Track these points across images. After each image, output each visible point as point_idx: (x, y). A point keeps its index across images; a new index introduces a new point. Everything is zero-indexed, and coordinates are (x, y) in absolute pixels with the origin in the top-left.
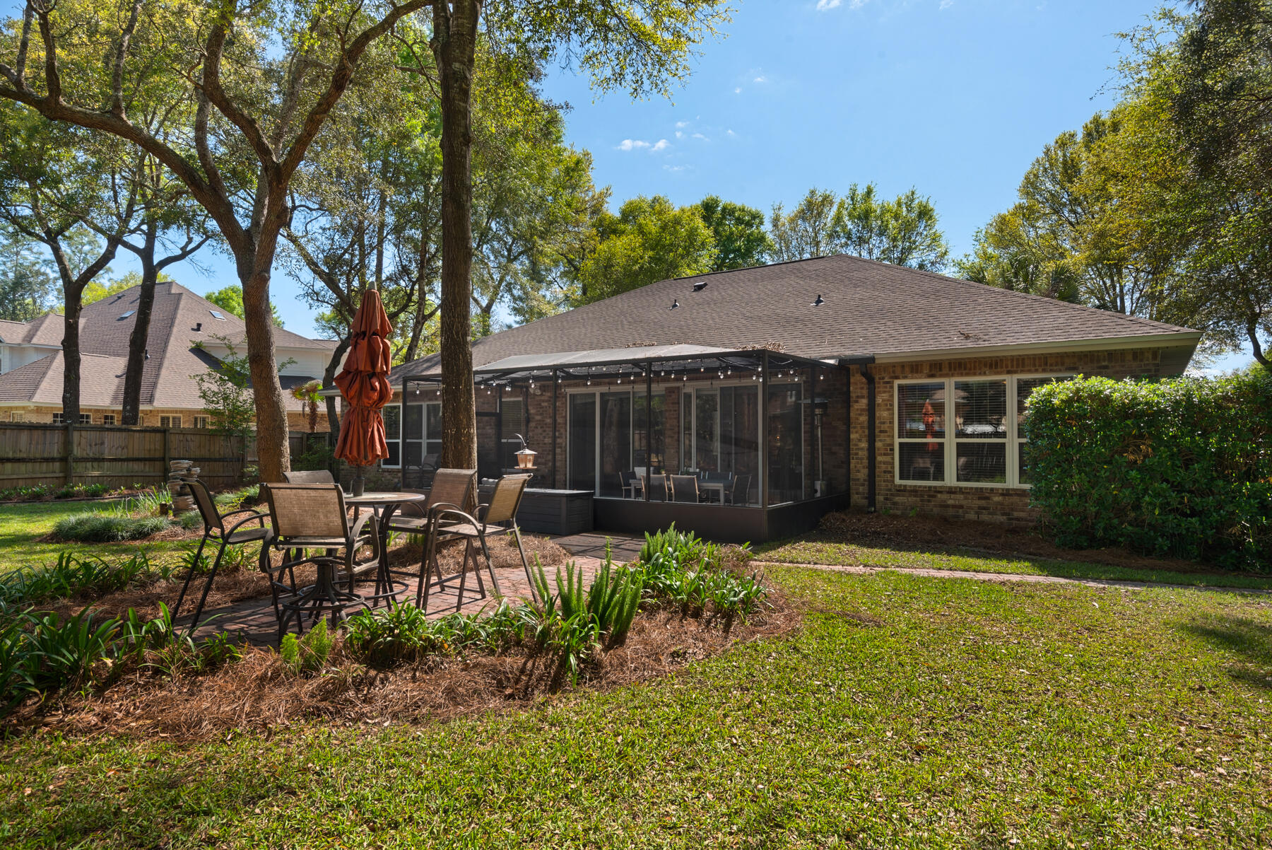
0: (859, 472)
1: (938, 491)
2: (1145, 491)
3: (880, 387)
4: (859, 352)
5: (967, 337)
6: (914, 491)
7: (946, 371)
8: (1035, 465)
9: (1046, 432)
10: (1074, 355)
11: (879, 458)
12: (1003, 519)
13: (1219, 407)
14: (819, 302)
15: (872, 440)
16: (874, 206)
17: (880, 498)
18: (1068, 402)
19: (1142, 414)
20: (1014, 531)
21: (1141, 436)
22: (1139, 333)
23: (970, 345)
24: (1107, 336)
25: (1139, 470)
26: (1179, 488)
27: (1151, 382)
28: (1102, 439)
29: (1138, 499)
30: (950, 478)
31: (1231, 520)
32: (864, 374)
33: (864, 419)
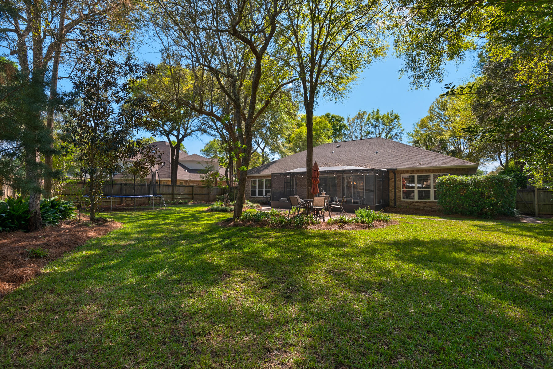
0: (392, 197)
1: (413, 202)
2: (465, 201)
3: (397, 176)
4: (392, 168)
5: (421, 164)
6: (407, 202)
7: (415, 172)
8: (439, 195)
9: (441, 188)
10: (448, 169)
11: (397, 194)
12: (430, 209)
13: (481, 182)
14: (377, 152)
15: (395, 189)
16: (380, 115)
17: (397, 204)
18: (447, 181)
19: (464, 184)
20: (433, 211)
21: (464, 189)
22: (464, 164)
23: (422, 166)
24: (456, 165)
25: (464, 197)
26: (472, 200)
27: (466, 176)
28: (455, 190)
29: (463, 203)
30: (416, 199)
31: (484, 207)
32: (394, 173)
33: (393, 184)
